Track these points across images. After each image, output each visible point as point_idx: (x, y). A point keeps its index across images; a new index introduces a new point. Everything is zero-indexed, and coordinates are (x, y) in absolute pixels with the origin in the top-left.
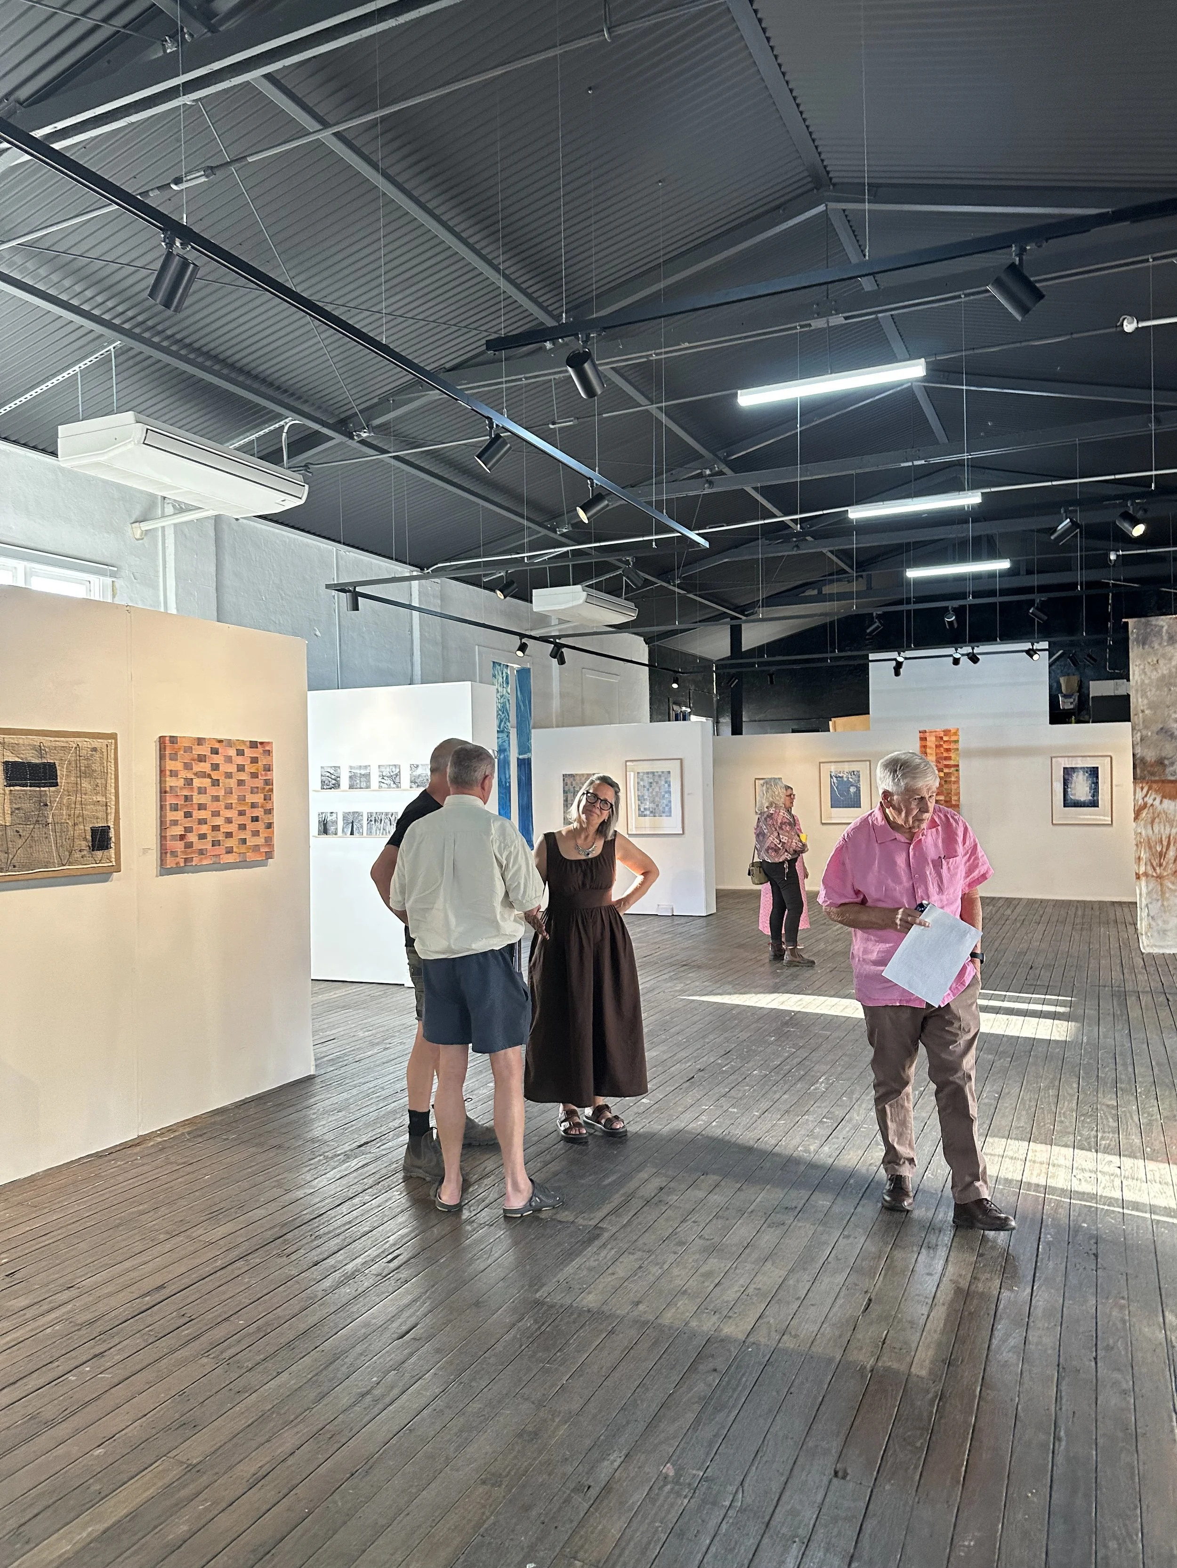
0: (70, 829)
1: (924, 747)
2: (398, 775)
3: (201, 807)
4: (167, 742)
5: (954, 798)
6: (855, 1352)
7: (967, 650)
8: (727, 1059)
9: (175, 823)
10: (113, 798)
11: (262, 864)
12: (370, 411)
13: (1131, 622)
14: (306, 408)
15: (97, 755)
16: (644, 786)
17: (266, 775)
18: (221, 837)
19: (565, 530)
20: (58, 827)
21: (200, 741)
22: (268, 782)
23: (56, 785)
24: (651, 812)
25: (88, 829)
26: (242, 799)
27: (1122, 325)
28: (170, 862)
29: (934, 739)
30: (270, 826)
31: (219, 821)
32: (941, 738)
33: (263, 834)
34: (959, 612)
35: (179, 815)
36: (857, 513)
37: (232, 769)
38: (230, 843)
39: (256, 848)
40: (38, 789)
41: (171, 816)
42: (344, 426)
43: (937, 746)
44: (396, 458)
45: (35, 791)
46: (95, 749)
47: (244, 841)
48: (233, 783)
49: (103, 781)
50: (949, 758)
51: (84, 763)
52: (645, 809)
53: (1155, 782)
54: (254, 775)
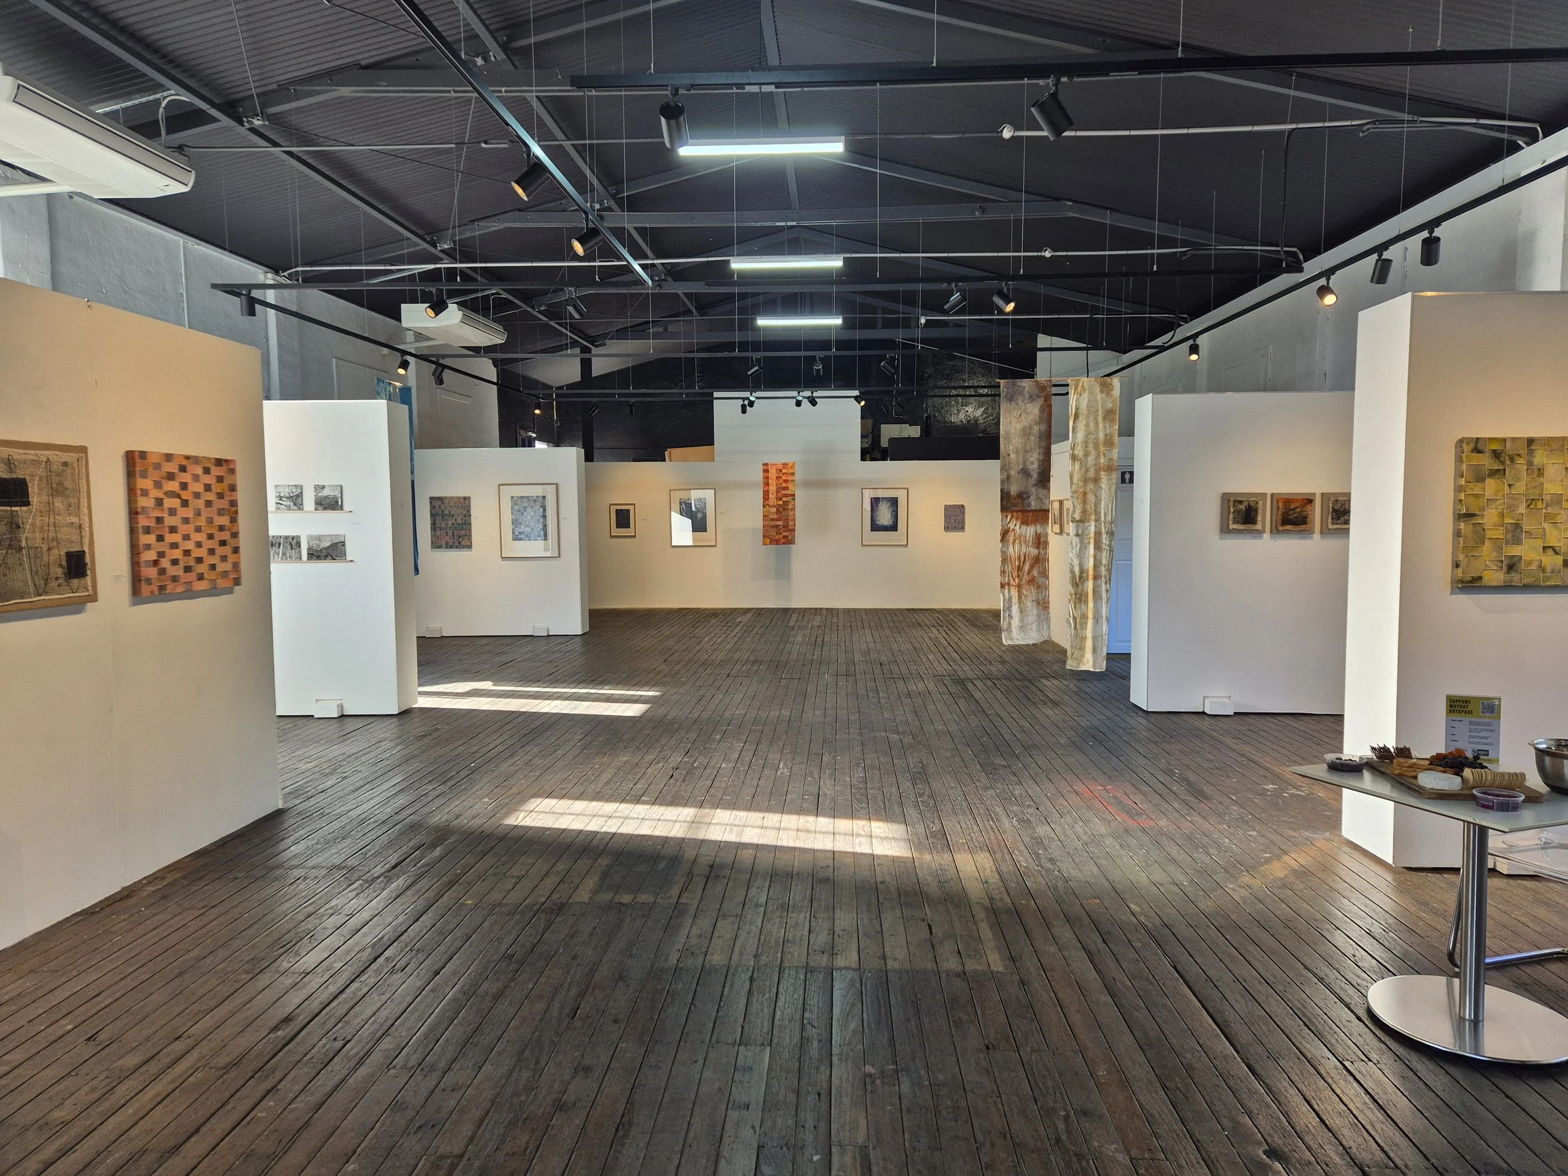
0: (45, 554)
1: (767, 478)
2: (300, 495)
3: (173, 530)
4: (137, 457)
5: (791, 523)
6: (945, 963)
7: (808, 393)
8: (692, 756)
9: (148, 547)
10: (87, 519)
11: (229, 591)
12: (267, 98)
13: (1002, 382)
14: (191, 83)
15: (69, 471)
16: (519, 511)
17: (231, 496)
18: (192, 563)
19: (446, 246)
20: (32, 552)
21: (169, 457)
22: (233, 503)
23: (27, 504)
24: (526, 536)
25: (63, 553)
26: (210, 521)
27: (1002, 131)
28: (145, 589)
29: (774, 471)
30: (236, 550)
31: (189, 545)
32: (781, 471)
33: (232, 559)
34: (825, 361)
35: (151, 539)
36: (739, 265)
37: (199, 487)
38: (202, 568)
39: (225, 574)
40: (9, 508)
41: (145, 539)
42: (234, 108)
43: (777, 478)
44: (290, 153)
45: (6, 511)
46: (65, 464)
47: (213, 567)
48: (201, 503)
49: (76, 500)
50: (786, 488)
51: (55, 479)
52: (520, 533)
53: (1017, 511)
54: (220, 496)
